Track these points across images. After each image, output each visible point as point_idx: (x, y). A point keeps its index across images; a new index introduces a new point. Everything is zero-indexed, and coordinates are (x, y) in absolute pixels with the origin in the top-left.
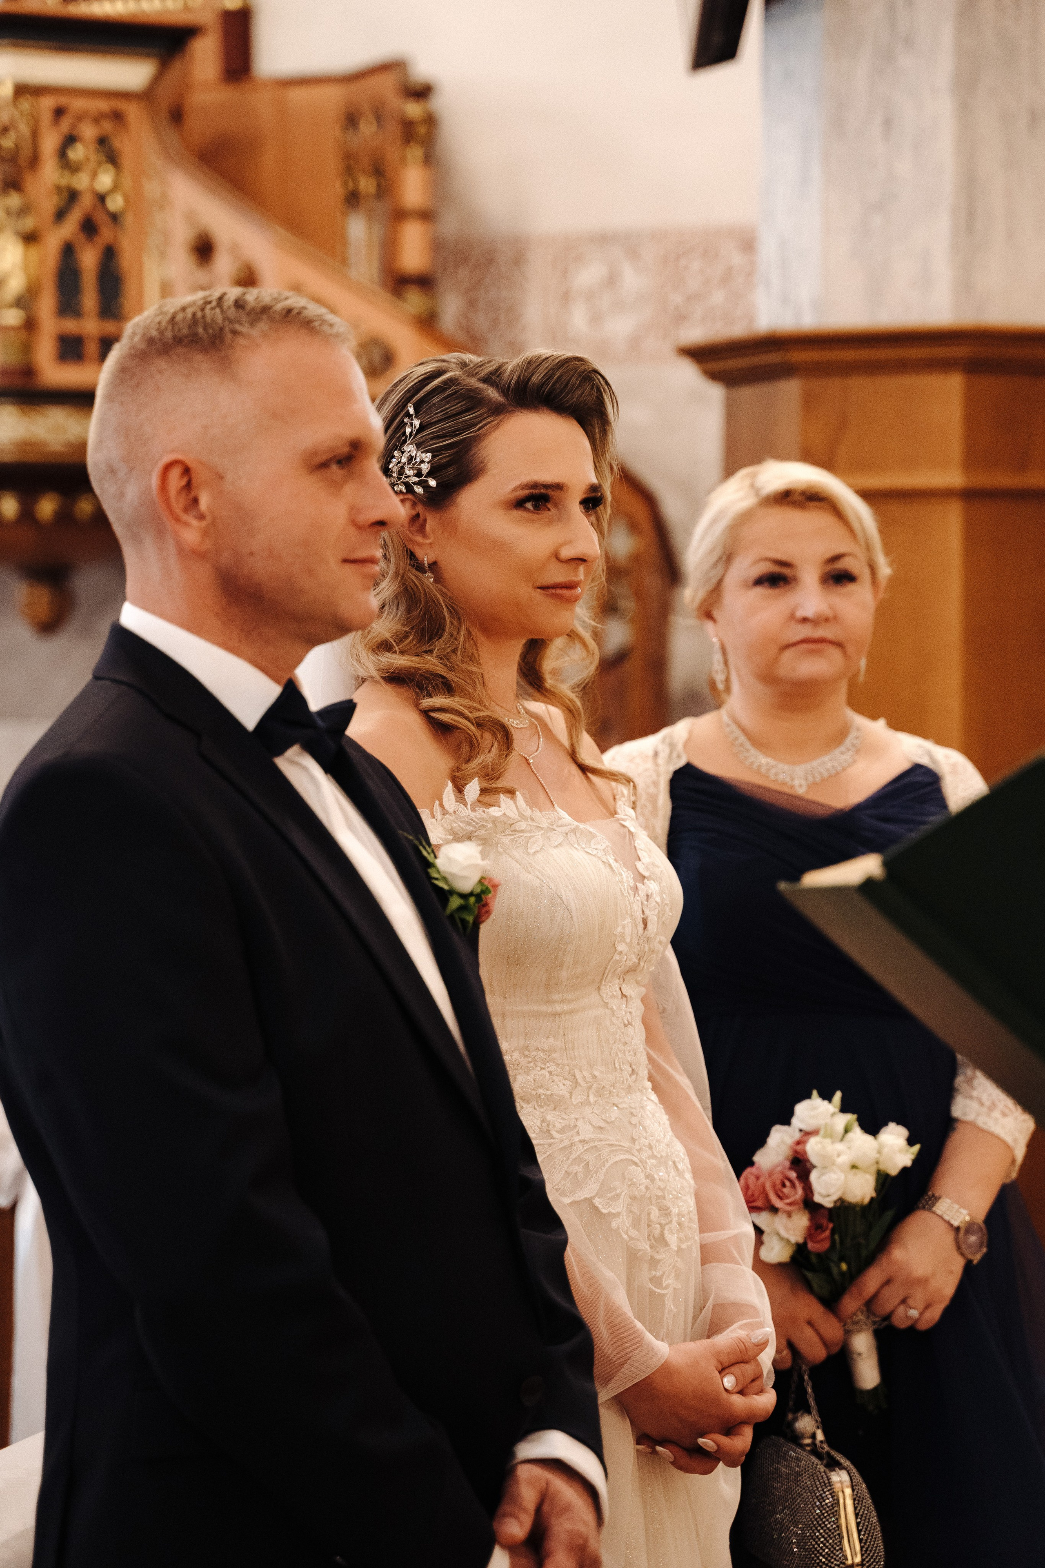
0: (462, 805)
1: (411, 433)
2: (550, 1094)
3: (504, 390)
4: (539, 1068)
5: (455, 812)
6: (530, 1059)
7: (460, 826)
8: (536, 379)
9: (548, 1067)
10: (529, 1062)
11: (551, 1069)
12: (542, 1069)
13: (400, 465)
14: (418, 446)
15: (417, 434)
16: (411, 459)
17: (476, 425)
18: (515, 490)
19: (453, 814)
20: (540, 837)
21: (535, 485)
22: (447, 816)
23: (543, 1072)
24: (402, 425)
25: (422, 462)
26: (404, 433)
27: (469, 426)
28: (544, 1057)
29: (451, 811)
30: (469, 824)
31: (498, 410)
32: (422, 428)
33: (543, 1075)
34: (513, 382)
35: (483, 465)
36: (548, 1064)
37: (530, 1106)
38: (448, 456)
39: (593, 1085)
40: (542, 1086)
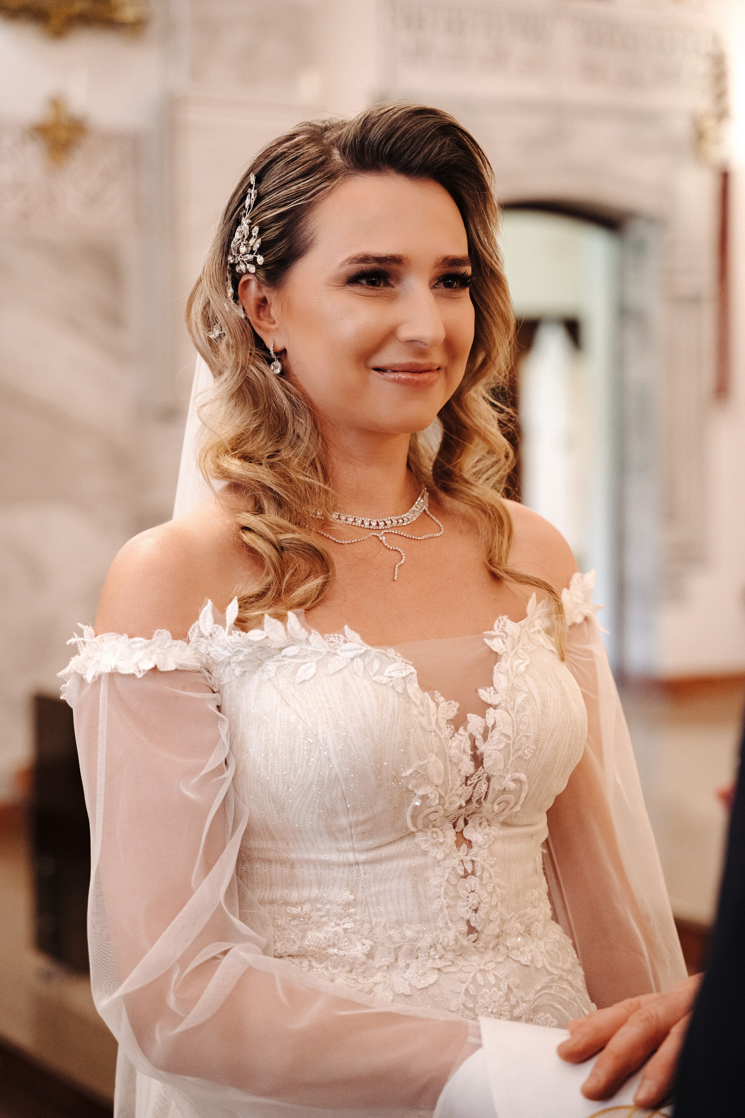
0: (221, 627)
1: (249, 207)
2: (343, 955)
3: (343, 152)
4: (332, 924)
5: (211, 635)
6: (323, 914)
7: (216, 650)
9: (344, 924)
10: (321, 917)
11: (347, 926)
12: (337, 925)
13: (238, 242)
14: (253, 219)
15: (255, 206)
16: (244, 234)
17: (315, 188)
18: (346, 263)
19: (209, 637)
20: (314, 664)
21: (370, 259)
22: (202, 639)
23: (337, 928)
24: (245, 197)
25: (252, 237)
26: (244, 206)
28: (340, 912)
29: (206, 633)
30: (225, 648)
31: (337, 174)
32: (259, 199)
33: (336, 933)
35: (312, 238)
36: (344, 920)
37: (322, 966)
38: (278, 229)
39: (403, 946)
40: (334, 945)
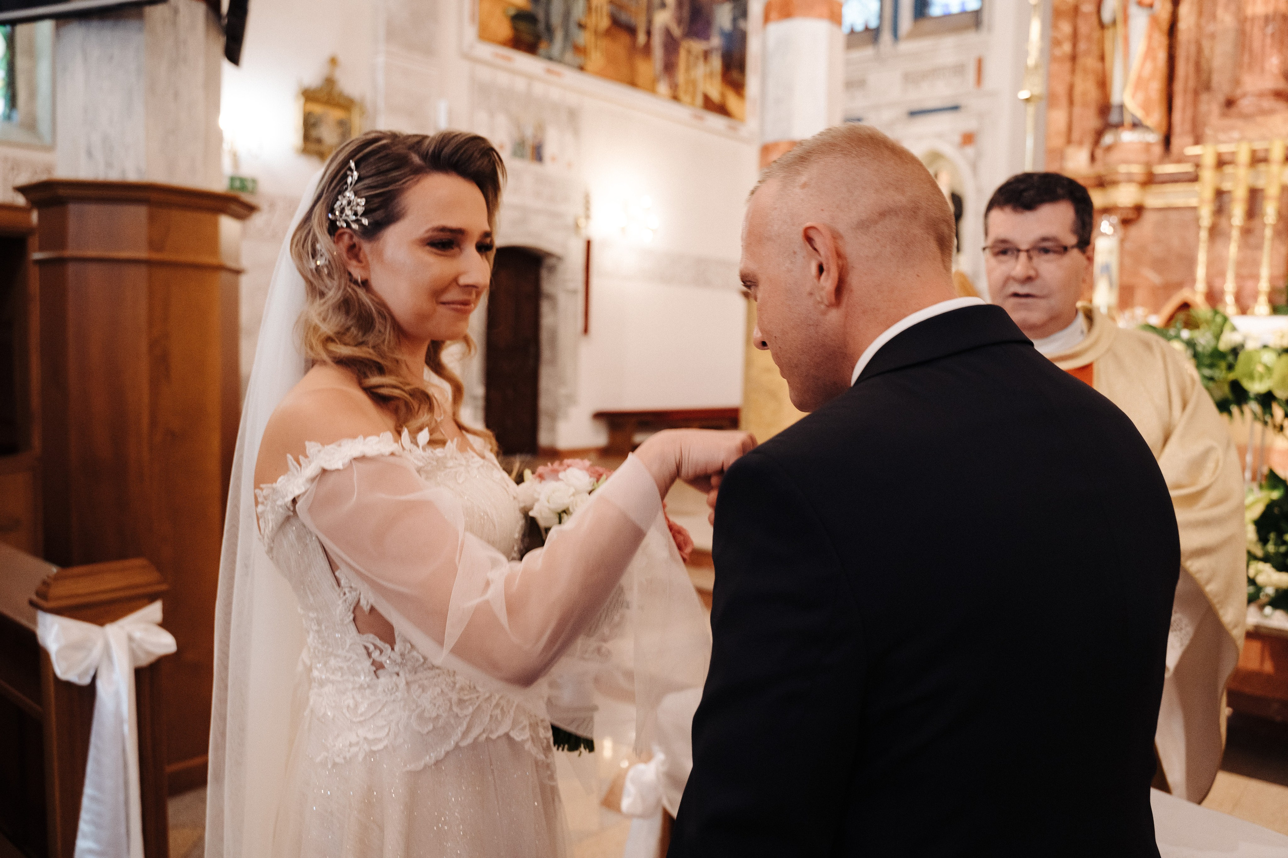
0: (415, 447)
1: (351, 183)
3: (424, 157)
5: (410, 452)
8: (447, 150)
13: (342, 207)
14: (356, 194)
15: (356, 184)
16: (349, 203)
17: (401, 180)
18: (427, 231)
20: (463, 471)
21: (443, 229)
24: (345, 176)
25: (358, 204)
26: (346, 183)
27: (395, 181)
31: (418, 171)
32: (360, 179)
34: (430, 151)
38: (378, 201)
